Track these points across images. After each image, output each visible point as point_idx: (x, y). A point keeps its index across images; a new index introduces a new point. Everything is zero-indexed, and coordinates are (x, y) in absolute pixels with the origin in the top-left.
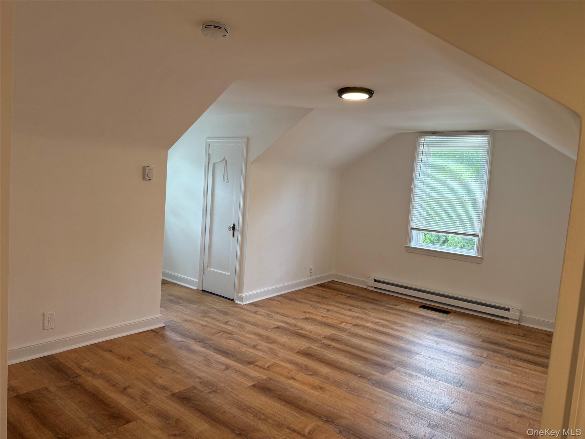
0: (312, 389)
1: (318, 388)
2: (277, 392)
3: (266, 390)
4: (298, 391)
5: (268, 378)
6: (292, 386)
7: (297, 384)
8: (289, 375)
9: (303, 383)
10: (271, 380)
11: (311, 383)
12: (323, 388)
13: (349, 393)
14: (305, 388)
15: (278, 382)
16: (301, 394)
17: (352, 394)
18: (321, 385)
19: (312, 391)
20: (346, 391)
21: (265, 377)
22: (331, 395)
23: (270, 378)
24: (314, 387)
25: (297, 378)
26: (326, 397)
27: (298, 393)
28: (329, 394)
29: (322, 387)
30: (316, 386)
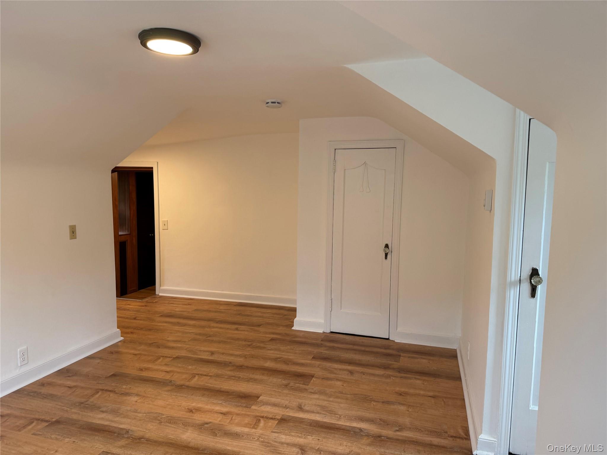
0: (201, 408)
1: (194, 410)
2: (233, 397)
3: (244, 396)
4: (213, 403)
5: (250, 408)
6: (221, 405)
7: (217, 408)
8: (230, 416)
9: (211, 412)
10: (244, 406)
11: (202, 413)
12: (188, 412)
13: (160, 414)
14: (208, 407)
15: (238, 406)
16: (209, 400)
17: (156, 413)
18: (190, 414)
19: (200, 405)
20: (163, 415)
21: (253, 407)
22: (180, 407)
23: (248, 407)
24: (198, 410)
25: (220, 415)
26: (184, 403)
27: (213, 401)
28: (182, 407)
29: (190, 412)
30: (196, 412)
